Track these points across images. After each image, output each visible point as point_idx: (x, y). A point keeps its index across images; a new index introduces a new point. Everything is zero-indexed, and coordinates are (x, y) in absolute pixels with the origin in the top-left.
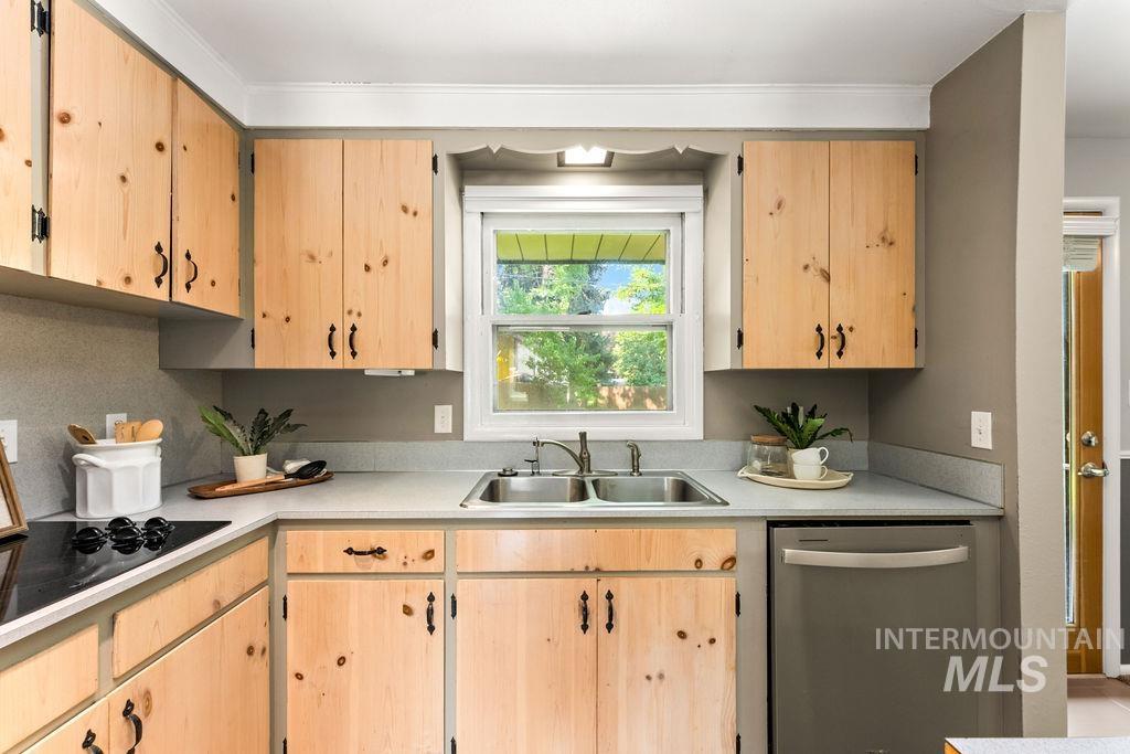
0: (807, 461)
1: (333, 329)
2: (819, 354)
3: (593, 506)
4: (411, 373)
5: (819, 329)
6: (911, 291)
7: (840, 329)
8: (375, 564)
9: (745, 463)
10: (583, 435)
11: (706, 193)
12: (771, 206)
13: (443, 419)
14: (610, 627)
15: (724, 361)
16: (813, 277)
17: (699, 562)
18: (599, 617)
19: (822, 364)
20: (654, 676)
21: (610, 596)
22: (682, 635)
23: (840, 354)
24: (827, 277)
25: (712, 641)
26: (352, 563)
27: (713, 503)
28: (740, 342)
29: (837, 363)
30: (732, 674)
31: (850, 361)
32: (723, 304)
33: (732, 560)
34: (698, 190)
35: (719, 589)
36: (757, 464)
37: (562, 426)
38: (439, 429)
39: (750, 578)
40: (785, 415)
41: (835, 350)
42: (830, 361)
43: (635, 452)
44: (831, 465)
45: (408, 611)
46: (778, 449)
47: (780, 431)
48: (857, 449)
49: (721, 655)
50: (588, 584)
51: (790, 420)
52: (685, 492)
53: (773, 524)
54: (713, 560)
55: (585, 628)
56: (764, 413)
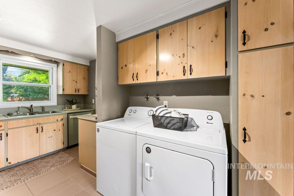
0: (74, 107)
2: (76, 92)
5: (75, 89)
6: (87, 85)
7: (78, 89)
9: (65, 108)
10: (32, 105)
11: (58, 66)
12: (68, 71)
14: (42, 132)
15: (61, 92)
16: (75, 82)
17: (57, 120)
18: (40, 130)
19: (76, 94)
20: (50, 137)
21: (42, 127)
22: (55, 130)
24: (77, 82)
25: (60, 130)
27: (59, 112)
28: (64, 90)
29: (78, 94)
30: (62, 134)
31: (80, 93)
32: (61, 83)
33: (62, 119)
34: (56, 65)
35: (60, 123)
36: (67, 108)
37: (28, 104)
39: (65, 121)
40: (71, 101)
41: (78, 92)
42: (77, 93)
43: (43, 108)
44: (77, 107)
46: (70, 106)
47: (70, 103)
48: (82, 105)
49: (61, 132)
50: (38, 126)
51: (72, 102)
52: (54, 112)
53: (68, 114)
54: (60, 119)
55: (37, 133)
56: (68, 100)
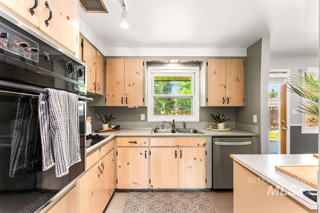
0: (221, 126)
1: (122, 98)
2: (224, 103)
3: (177, 134)
4: (137, 107)
5: (223, 98)
6: (243, 90)
7: (228, 98)
8: (135, 145)
9: (208, 127)
10: (174, 120)
11: (200, 68)
12: (214, 72)
13: (143, 117)
14: (181, 157)
15: (204, 105)
16: (222, 88)
17: (198, 145)
18: (179, 155)
19: (224, 105)
20: (190, 167)
21: (181, 151)
22: (195, 159)
23: (228, 103)
24: (225, 87)
25: (201, 160)
26: (130, 145)
27: (201, 133)
28: (207, 101)
29: (227, 105)
30: (205, 167)
31: (230, 105)
32: (203, 92)
33: (205, 144)
34: (198, 68)
35: (202, 150)
36: (211, 127)
37: (169, 118)
38: (142, 119)
39: (209, 148)
40: (217, 116)
41: (227, 103)
42: (226, 105)
43: (184, 124)
44: (226, 127)
45: (141, 154)
46: (215, 123)
47: (216, 120)
48: (233, 124)
49: (203, 163)
50: (176, 149)
51: (218, 117)
52: (195, 132)
53: (213, 137)
54: (201, 144)
55: (176, 157)
56: (213, 116)
